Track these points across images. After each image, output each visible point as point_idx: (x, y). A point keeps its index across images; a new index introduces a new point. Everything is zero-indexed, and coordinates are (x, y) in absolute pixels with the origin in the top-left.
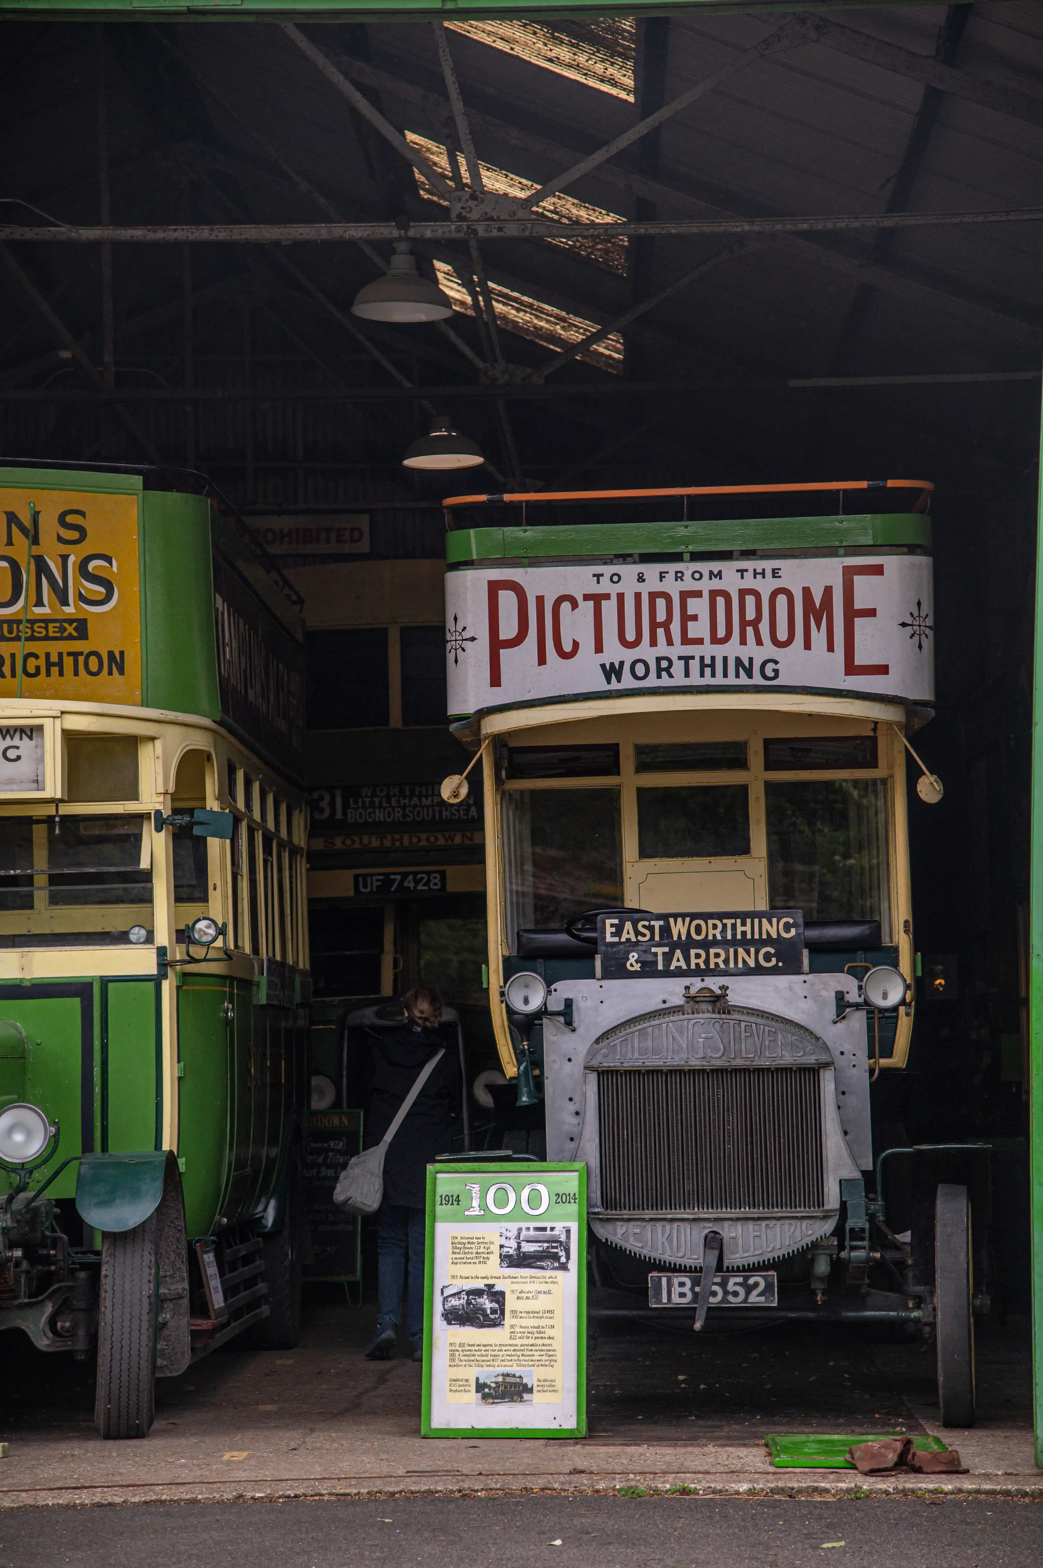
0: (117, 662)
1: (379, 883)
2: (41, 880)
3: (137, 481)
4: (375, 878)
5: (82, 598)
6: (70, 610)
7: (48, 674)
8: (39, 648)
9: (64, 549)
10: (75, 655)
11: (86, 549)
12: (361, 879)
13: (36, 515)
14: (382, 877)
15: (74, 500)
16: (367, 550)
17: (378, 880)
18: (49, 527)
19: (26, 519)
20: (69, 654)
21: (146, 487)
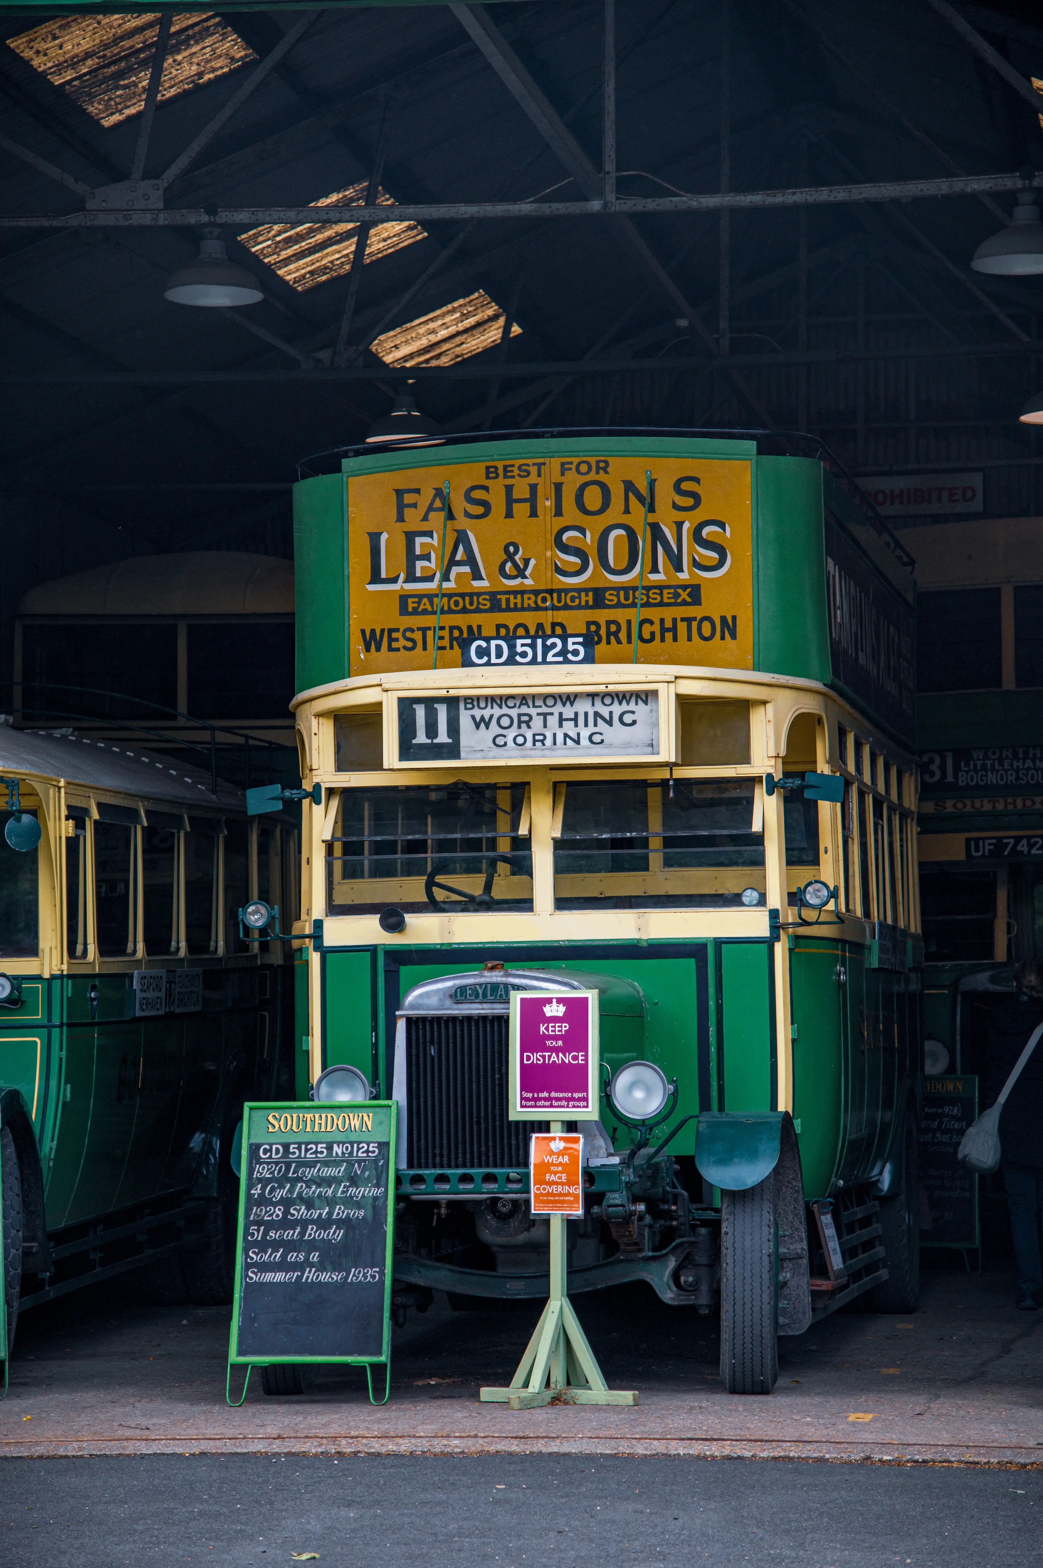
0: (729, 627)
1: (992, 847)
2: (655, 843)
3: (752, 445)
4: (987, 842)
5: (696, 564)
6: (684, 576)
7: (663, 640)
8: (654, 614)
9: (679, 516)
10: (689, 620)
11: (700, 515)
12: (973, 843)
13: (652, 484)
14: (994, 841)
15: (690, 467)
16: (980, 509)
17: (990, 844)
18: (665, 495)
19: (642, 487)
20: (683, 620)
21: (760, 452)
